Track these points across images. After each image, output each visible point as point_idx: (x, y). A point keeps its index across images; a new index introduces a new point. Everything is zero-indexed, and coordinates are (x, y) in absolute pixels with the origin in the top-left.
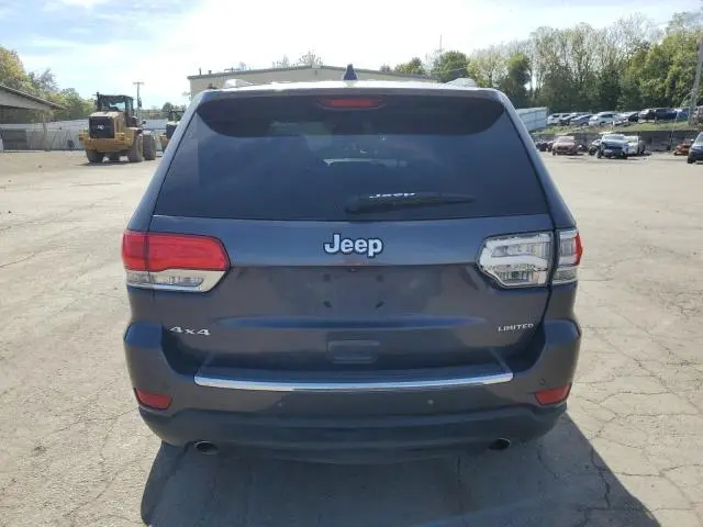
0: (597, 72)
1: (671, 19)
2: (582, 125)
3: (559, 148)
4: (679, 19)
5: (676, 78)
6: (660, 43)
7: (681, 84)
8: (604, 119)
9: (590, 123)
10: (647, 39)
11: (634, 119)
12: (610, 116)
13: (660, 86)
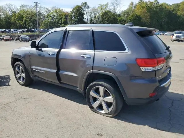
0: (3, 18)
1: (20, 6)
2: (8, 33)
3: (6, 39)
4: (22, 6)
5: (25, 21)
6: (19, 12)
7: (27, 23)
8: (15, 31)
9: (11, 32)
10: (15, 10)
11: (24, 31)
12: (16, 30)
13: (22, 23)
